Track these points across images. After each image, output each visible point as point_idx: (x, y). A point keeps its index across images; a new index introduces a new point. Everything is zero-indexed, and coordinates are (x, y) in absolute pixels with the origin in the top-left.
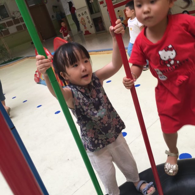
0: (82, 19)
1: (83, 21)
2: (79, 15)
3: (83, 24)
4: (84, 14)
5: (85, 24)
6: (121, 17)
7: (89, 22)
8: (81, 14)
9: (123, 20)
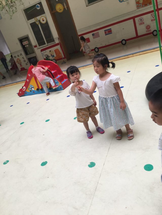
0: (18, 59)
1: (19, 61)
2: (15, 57)
3: (18, 63)
4: (19, 55)
5: (21, 63)
6: (52, 55)
7: (25, 61)
8: (17, 56)
9: (54, 57)
